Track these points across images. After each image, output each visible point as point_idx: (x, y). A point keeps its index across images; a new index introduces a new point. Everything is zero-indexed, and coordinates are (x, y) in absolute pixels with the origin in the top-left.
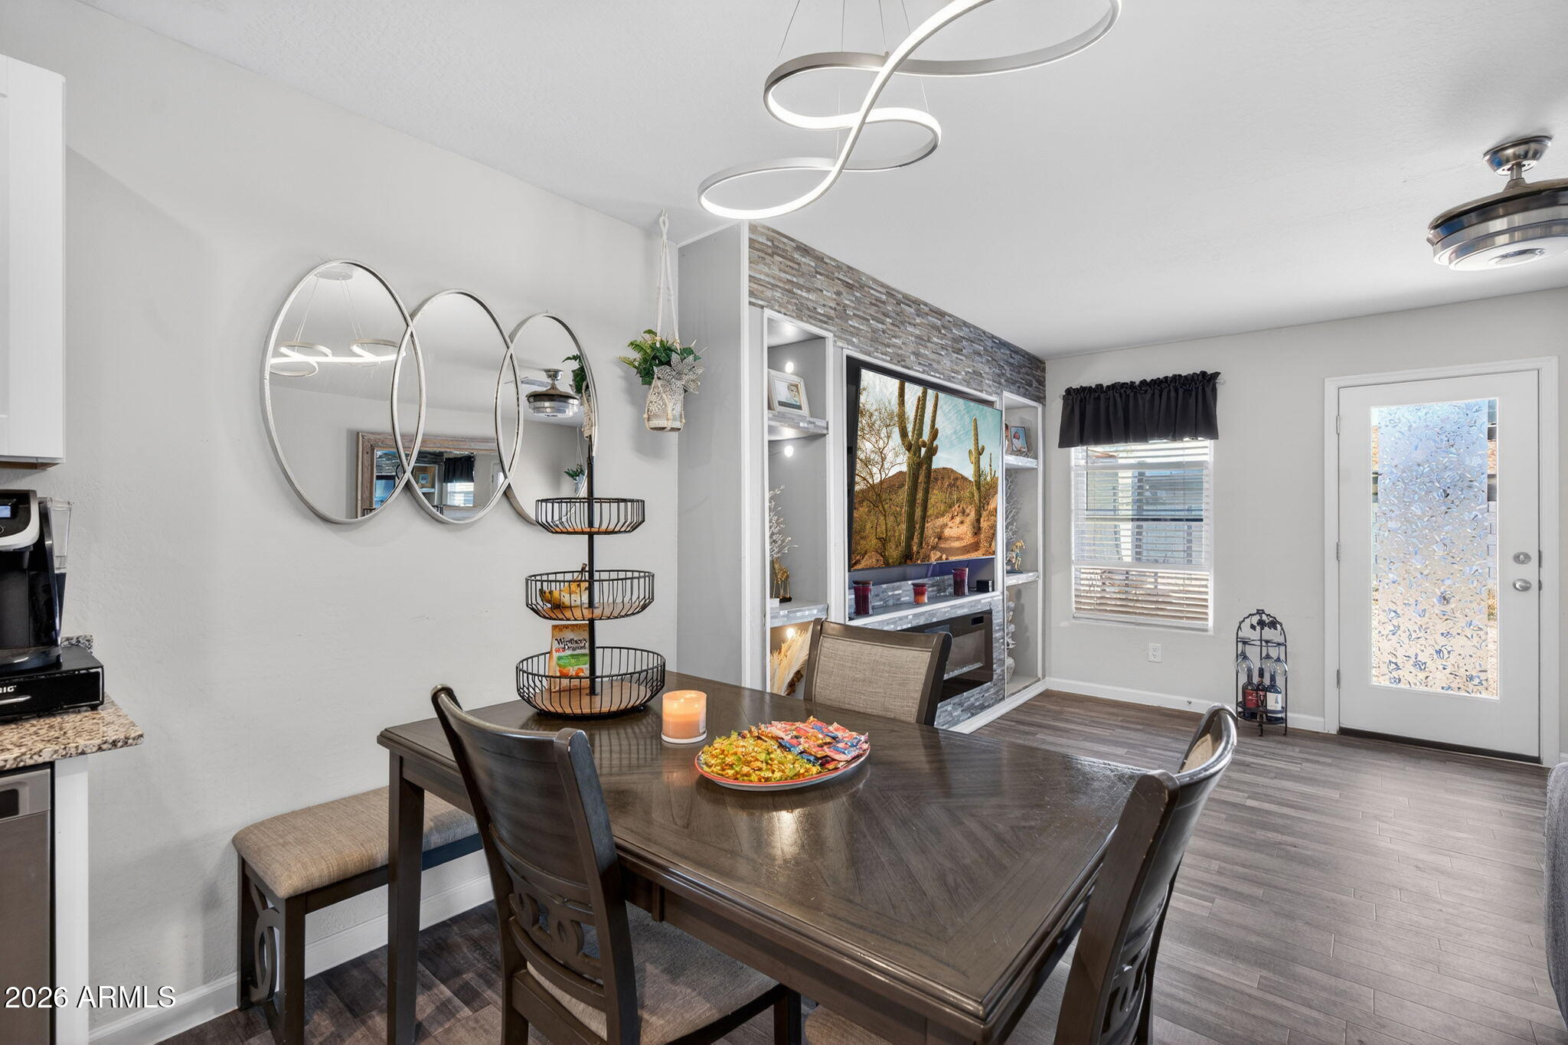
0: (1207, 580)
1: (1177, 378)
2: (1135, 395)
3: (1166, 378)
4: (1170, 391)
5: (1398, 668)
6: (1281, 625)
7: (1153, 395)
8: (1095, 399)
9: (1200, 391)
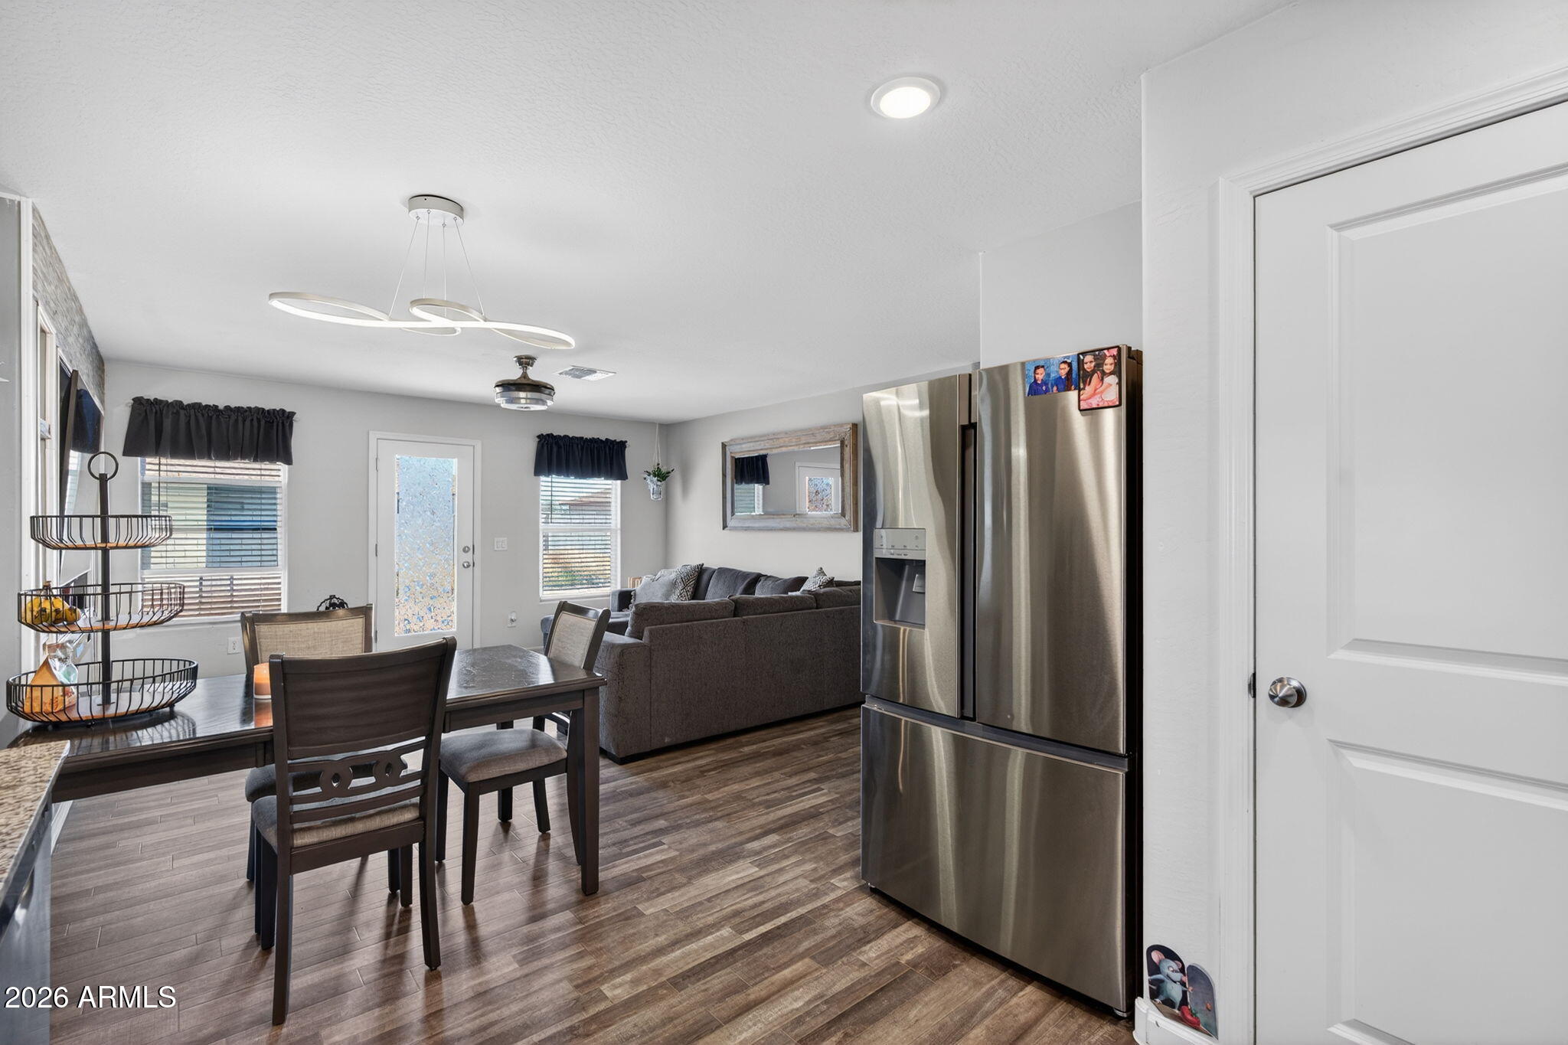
0: (280, 578)
1: (260, 411)
2: (218, 416)
3: (249, 408)
4: (252, 420)
5: (409, 623)
6: (346, 604)
7: (236, 421)
8: (173, 413)
9: (280, 425)
